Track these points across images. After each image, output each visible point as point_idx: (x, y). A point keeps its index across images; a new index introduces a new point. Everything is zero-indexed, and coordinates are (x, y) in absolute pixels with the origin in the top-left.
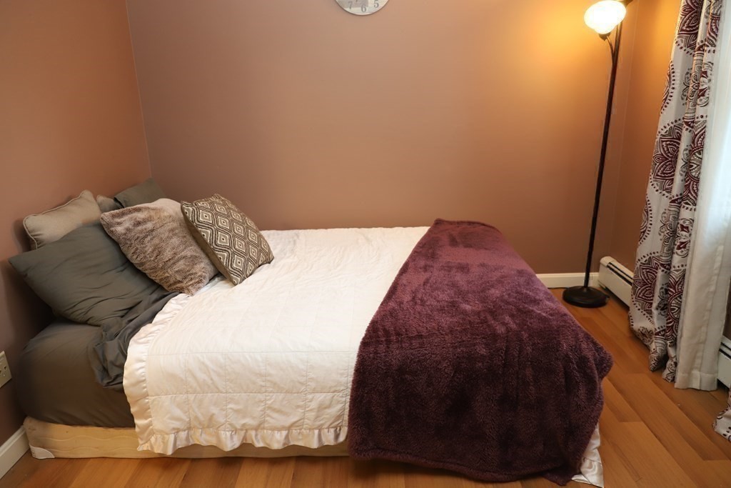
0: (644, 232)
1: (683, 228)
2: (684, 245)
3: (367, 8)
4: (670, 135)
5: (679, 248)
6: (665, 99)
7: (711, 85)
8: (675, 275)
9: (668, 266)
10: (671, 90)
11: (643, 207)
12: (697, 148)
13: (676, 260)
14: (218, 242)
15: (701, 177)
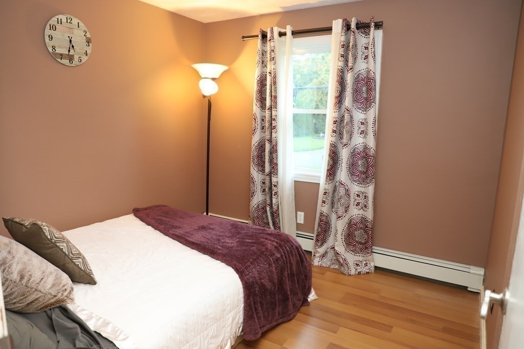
0: (254, 193)
1: (275, 186)
2: (276, 193)
3: (73, 62)
4: (259, 145)
5: (274, 195)
6: (255, 130)
7: (277, 124)
8: (275, 207)
9: (271, 205)
10: (257, 126)
11: (251, 180)
12: (274, 150)
13: (274, 200)
14: (73, 252)
15: (278, 163)
